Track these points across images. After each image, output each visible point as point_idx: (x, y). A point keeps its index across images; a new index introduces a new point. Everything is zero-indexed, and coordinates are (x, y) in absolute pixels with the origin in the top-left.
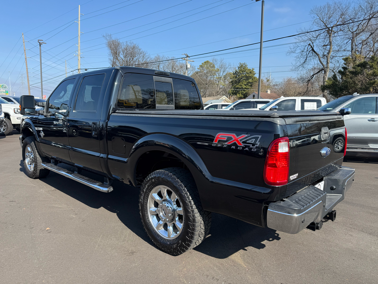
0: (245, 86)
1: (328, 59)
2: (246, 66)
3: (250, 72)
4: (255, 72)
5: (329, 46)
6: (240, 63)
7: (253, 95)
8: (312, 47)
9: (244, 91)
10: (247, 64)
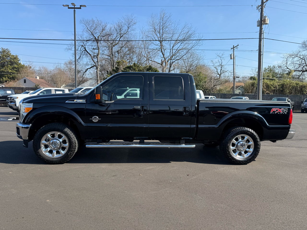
0: (11, 71)
1: (98, 59)
2: (9, 51)
3: (15, 58)
4: (20, 59)
5: (98, 50)
6: (2, 48)
7: (24, 80)
8: (84, 48)
9: (11, 75)
10: (9, 50)
